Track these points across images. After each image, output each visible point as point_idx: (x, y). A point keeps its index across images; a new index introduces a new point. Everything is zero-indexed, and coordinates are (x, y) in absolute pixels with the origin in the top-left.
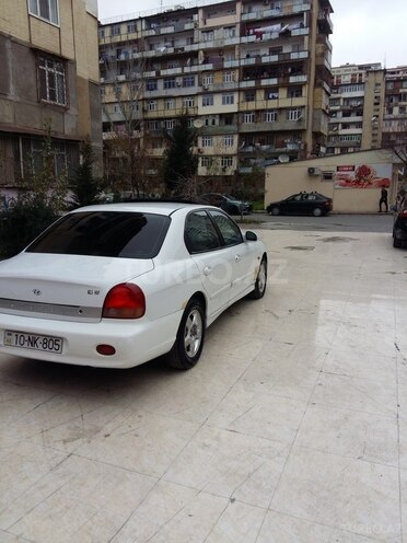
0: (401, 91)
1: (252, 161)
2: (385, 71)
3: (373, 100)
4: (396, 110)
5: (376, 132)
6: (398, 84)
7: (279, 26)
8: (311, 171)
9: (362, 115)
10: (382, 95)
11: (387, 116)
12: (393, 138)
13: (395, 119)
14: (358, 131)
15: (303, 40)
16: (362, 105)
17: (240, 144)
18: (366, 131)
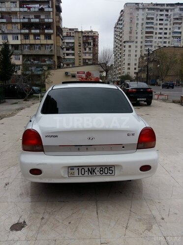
0: (89, 41)
1: (30, 68)
2: (82, 32)
3: (78, 44)
4: (87, 49)
5: (80, 58)
6: (88, 38)
7: (38, 5)
8: (66, 74)
9: (74, 50)
10: (82, 42)
11: (84, 52)
12: (87, 61)
13: (87, 53)
14: (73, 57)
15: (50, 13)
16: (74, 46)
17: (23, 60)
18: (76, 57)
